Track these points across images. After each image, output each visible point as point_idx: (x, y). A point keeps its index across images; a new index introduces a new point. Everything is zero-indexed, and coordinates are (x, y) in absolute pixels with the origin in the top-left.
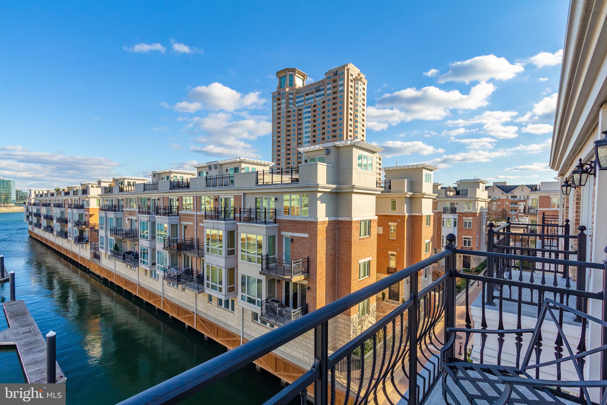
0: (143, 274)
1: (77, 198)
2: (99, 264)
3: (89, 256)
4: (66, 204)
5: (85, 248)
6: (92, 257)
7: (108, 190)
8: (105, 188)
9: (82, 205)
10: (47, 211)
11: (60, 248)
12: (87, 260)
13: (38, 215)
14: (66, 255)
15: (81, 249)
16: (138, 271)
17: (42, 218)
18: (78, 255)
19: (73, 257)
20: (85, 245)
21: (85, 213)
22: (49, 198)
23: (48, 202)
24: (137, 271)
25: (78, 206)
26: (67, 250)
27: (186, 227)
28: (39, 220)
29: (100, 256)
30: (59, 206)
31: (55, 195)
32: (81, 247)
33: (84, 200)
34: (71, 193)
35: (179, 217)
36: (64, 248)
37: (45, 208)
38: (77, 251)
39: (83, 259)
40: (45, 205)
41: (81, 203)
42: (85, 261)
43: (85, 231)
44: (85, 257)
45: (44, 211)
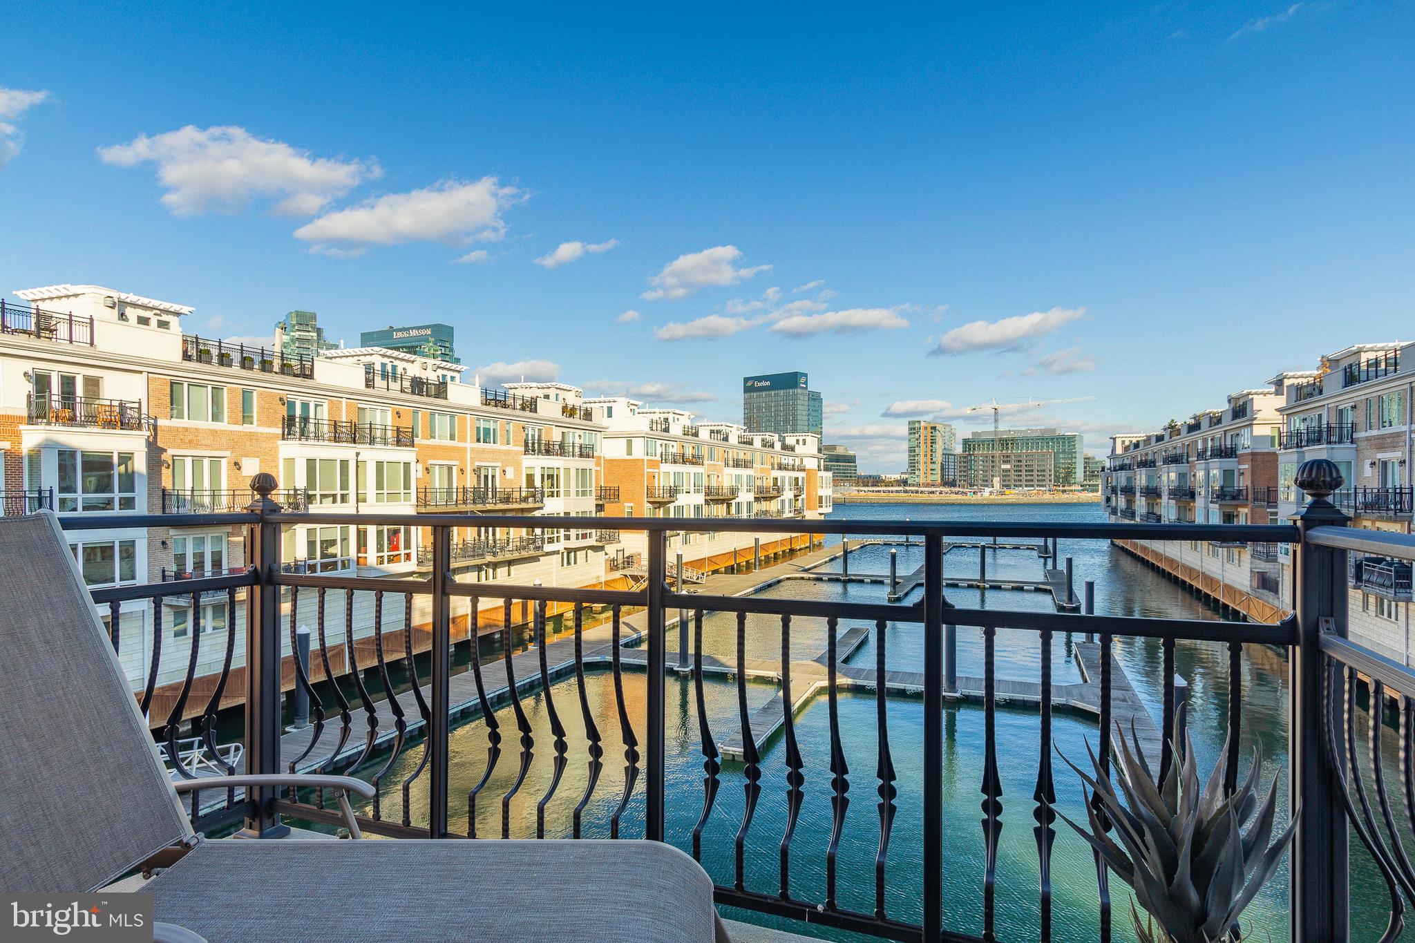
1: (1218, 432)
2: (1276, 603)
3: (1247, 583)
4: (1190, 454)
5: (1236, 561)
6: (1255, 584)
7: (1306, 393)
8: (1299, 388)
9: (1232, 448)
10: (1149, 478)
11: (1174, 567)
12: (1241, 594)
13: (1129, 491)
14: (1188, 580)
15: (1227, 566)
16: (1407, 625)
17: (1138, 494)
18: (1218, 582)
19: (1206, 585)
20: (1236, 551)
21: (1241, 467)
22: (1155, 446)
23: (1150, 458)
24: (1402, 625)
25: (1222, 451)
26: (1190, 571)
28: (1130, 502)
29: (1277, 584)
30: (1175, 459)
31: (1167, 438)
32: (1225, 561)
33: (1238, 435)
34: (1205, 424)
36: (1183, 565)
37: (1144, 470)
38: (1214, 569)
39: (1230, 590)
40: (1143, 464)
41: (1228, 442)
42: (1237, 595)
43: (1237, 516)
44: (1238, 587)
45: (1141, 478)
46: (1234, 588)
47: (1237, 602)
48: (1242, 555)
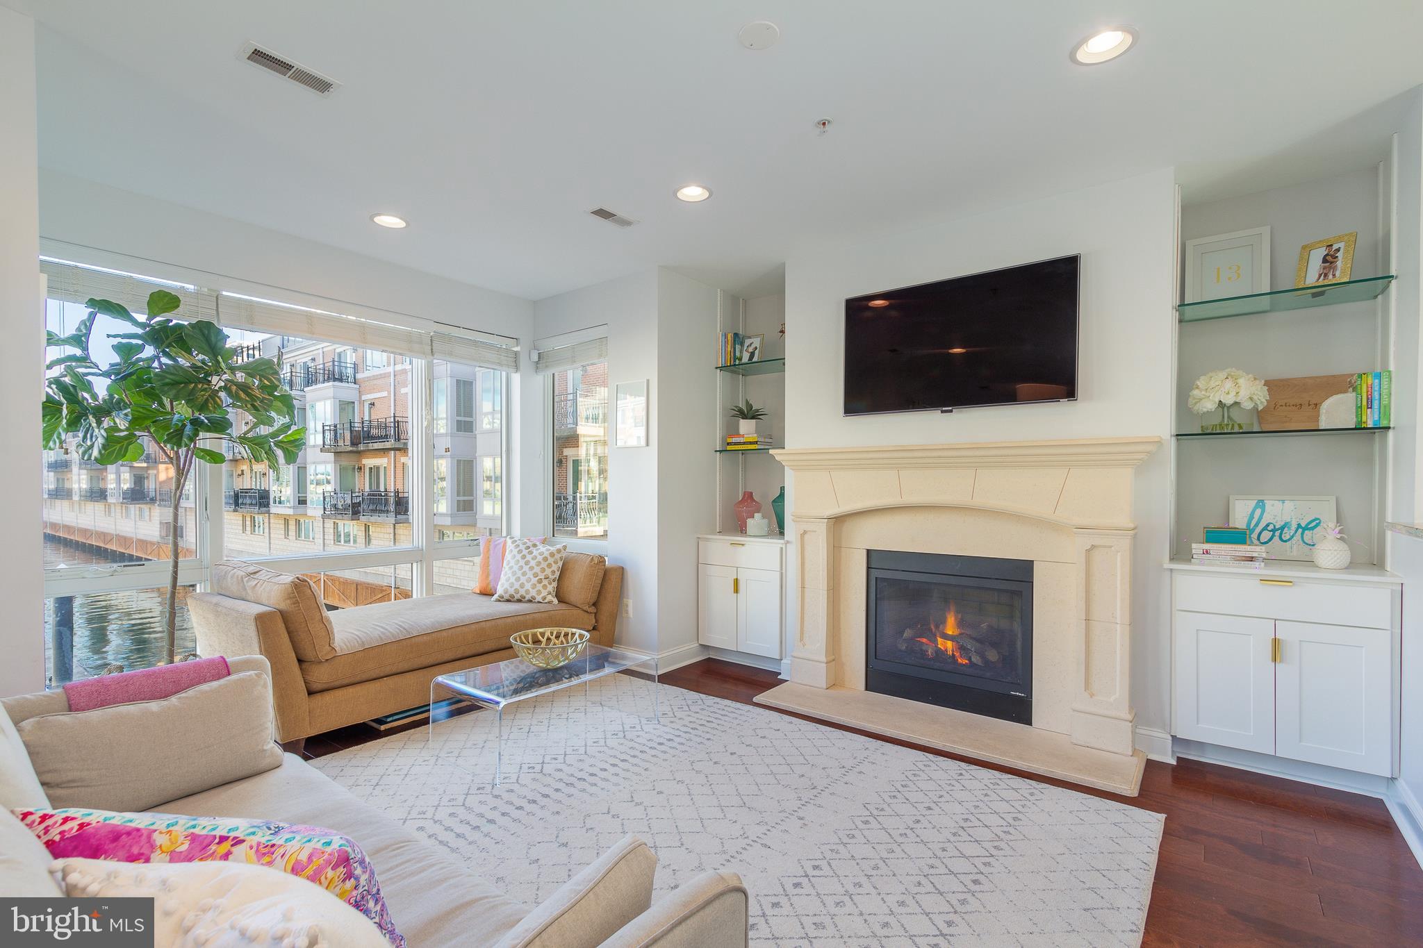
0: (280, 536)
3: (157, 534)
5: (147, 518)
6: (165, 534)
11: (88, 535)
12: (152, 544)
14: (102, 545)
15: (139, 523)
16: (270, 533)
18: (131, 539)
20: (147, 508)
24: (267, 534)
26: (104, 535)
27: (373, 404)
32: (137, 519)
35: (357, 386)
36: (97, 533)
38: (127, 529)
43: (148, 478)
44: (149, 539)
46: (146, 541)
47: (149, 552)
48: (152, 511)
